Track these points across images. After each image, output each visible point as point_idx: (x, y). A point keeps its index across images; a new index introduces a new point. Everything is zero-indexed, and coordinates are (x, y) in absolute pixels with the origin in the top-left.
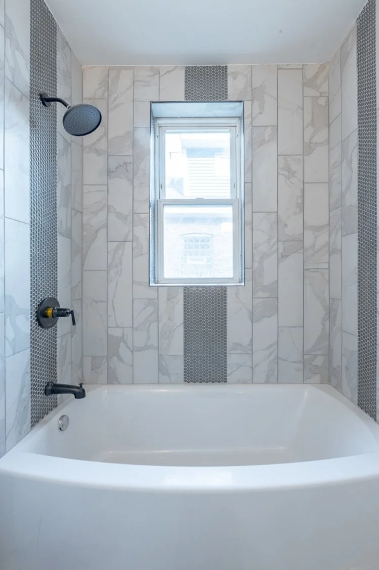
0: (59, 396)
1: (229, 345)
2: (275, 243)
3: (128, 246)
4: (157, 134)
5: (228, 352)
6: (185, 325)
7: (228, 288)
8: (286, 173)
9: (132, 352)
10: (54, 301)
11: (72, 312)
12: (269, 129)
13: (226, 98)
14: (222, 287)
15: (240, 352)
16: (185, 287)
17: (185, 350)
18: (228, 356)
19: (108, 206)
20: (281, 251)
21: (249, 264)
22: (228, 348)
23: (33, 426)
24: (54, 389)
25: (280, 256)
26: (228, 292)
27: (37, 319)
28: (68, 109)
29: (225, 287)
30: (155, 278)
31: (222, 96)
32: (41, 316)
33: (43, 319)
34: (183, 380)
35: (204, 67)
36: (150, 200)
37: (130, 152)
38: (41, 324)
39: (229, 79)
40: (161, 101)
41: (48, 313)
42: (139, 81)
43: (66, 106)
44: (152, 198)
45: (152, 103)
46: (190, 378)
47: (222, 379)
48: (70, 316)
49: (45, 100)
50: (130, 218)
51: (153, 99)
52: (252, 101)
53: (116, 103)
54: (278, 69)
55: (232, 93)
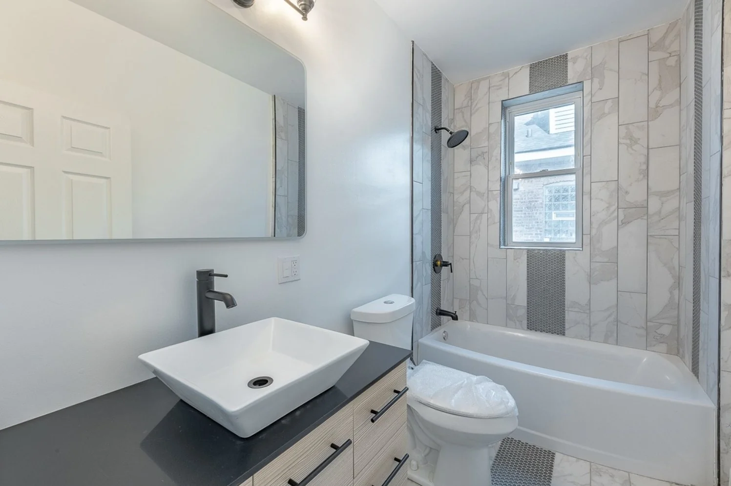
0: (442, 316)
1: (567, 303)
2: (615, 210)
3: (485, 216)
4: (508, 120)
5: (566, 309)
6: (528, 282)
7: (567, 253)
8: (628, 141)
9: (487, 299)
10: (440, 256)
11: (451, 264)
12: (609, 102)
13: (566, 82)
14: (560, 251)
15: (576, 310)
16: (528, 250)
17: (528, 303)
18: (566, 312)
19: (471, 187)
20: (621, 218)
21: (586, 231)
22: (566, 305)
23: (431, 330)
24: (440, 313)
25: (620, 223)
26: (567, 255)
27: (434, 267)
28: (450, 135)
29: (564, 251)
30: (504, 242)
31: (562, 81)
32: (435, 265)
33: (435, 267)
34: (526, 326)
35: (547, 60)
36: (501, 178)
37: (486, 144)
38: (435, 270)
39: (570, 65)
40: (510, 98)
41: (438, 264)
42: (493, 86)
43: (448, 131)
44: (503, 175)
45: (502, 101)
46: (532, 326)
47: (562, 332)
48: (450, 266)
49: (437, 130)
50: (486, 195)
51: (504, 99)
52: (592, 79)
53: (477, 107)
54: (619, 42)
55: (572, 77)
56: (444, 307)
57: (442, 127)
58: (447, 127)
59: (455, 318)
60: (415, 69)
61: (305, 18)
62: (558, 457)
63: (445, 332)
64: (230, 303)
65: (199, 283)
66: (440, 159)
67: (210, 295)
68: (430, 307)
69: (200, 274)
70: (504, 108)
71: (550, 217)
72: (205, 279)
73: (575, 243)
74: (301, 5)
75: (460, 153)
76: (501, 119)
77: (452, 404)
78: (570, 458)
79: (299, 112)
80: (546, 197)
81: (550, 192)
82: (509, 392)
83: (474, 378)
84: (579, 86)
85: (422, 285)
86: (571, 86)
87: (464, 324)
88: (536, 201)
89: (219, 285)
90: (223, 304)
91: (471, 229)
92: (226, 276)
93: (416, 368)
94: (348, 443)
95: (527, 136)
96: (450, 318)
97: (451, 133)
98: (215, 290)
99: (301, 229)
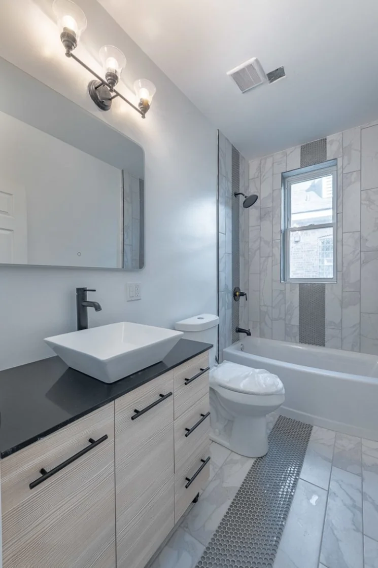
0: (240, 333)
1: (326, 322)
2: (358, 253)
3: (270, 259)
4: (286, 187)
5: (326, 326)
6: (300, 307)
7: (326, 285)
8: (367, 202)
9: (272, 320)
10: (239, 288)
11: (246, 294)
12: (355, 173)
13: (326, 159)
14: (322, 284)
15: (333, 327)
16: (300, 284)
17: (300, 323)
18: (326, 329)
19: (261, 237)
20: (363, 259)
21: (340, 268)
22: (326, 324)
23: (232, 343)
24: (239, 330)
25: (362, 263)
26: (326, 287)
27: (234, 297)
28: (245, 199)
29: (324, 284)
30: (284, 278)
31: (323, 159)
32: (235, 295)
33: (236, 297)
34: (298, 341)
35: (312, 143)
36: (281, 231)
37: (270, 205)
38: (235, 299)
39: (328, 146)
40: (287, 170)
41: (237, 294)
42: (276, 162)
43: (243, 195)
44: (283, 228)
45: (282, 173)
46: (303, 340)
47: (322, 344)
48: (245, 296)
49: (236, 195)
50: (271, 243)
51: (283, 171)
52: (343, 157)
53: (265, 177)
54: (361, 129)
55: (329, 155)
56: (241, 327)
57: (240, 192)
58: (244, 193)
59: (249, 334)
60: (220, 150)
61: (144, 117)
62: (315, 429)
63: (242, 345)
64: (98, 308)
65: (78, 296)
66: (238, 216)
67: (84, 304)
68: (231, 325)
69: (78, 290)
70: (284, 179)
71: (323, 263)
72: (82, 293)
73: (332, 278)
74: (141, 108)
75: (253, 211)
76: (282, 186)
77: (242, 386)
78: (323, 429)
79: (140, 182)
80: (320, 247)
81: (323, 243)
82: (280, 379)
83: (257, 370)
84: (335, 162)
85: (226, 309)
86: (328, 162)
87: (255, 339)
88: (313, 250)
89: (90, 297)
90: (93, 309)
91: (261, 267)
92: (95, 291)
93: (219, 365)
94: (170, 394)
95: (306, 200)
96: (246, 334)
97: (246, 197)
98: (88, 300)
99: (141, 264)
